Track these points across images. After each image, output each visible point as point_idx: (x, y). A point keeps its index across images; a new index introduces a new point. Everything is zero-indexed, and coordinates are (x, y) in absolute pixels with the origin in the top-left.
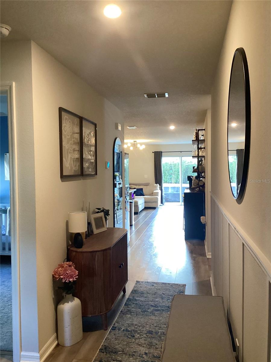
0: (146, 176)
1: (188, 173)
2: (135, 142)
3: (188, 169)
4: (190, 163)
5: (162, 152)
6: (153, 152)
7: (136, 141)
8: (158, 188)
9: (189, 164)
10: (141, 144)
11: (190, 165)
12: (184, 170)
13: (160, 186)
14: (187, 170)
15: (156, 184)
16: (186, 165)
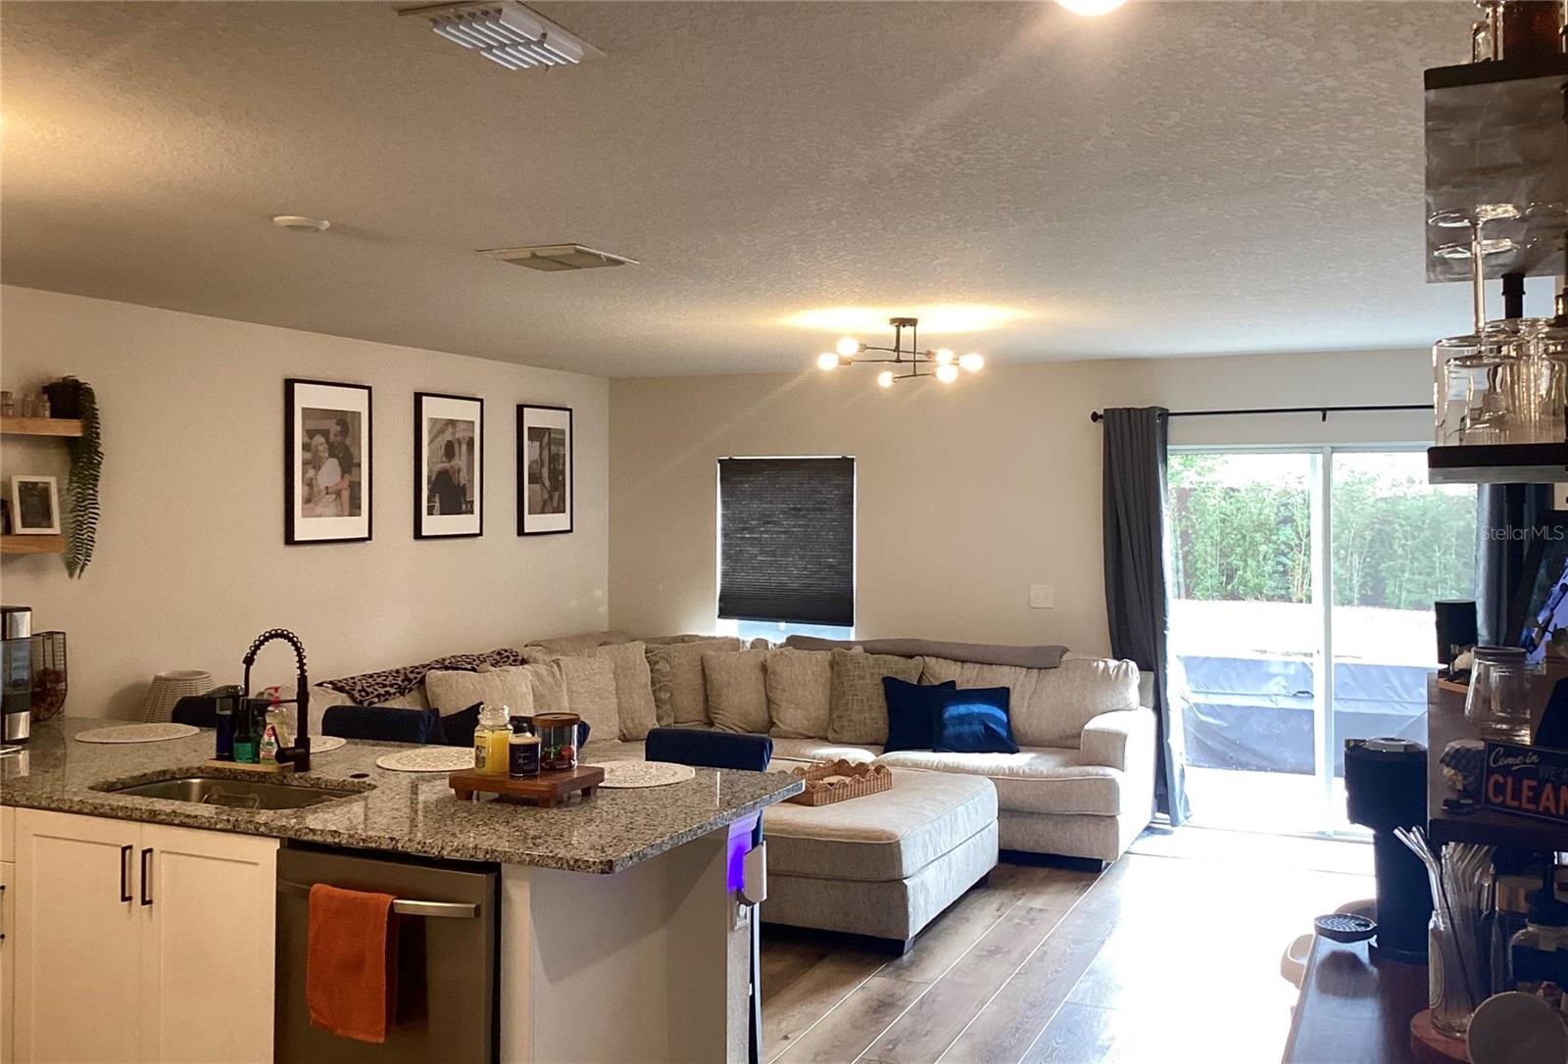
0: (1042, 595)
1: (1391, 545)
2: (907, 332)
3: (1391, 523)
4: (1405, 489)
5: (1165, 414)
6: (1095, 417)
7: (912, 322)
8: (1133, 694)
9: (1398, 491)
10: (961, 345)
11: (1405, 497)
12: (1370, 527)
13: (1151, 676)
14: (1387, 528)
15: (1113, 663)
16: (1380, 495)
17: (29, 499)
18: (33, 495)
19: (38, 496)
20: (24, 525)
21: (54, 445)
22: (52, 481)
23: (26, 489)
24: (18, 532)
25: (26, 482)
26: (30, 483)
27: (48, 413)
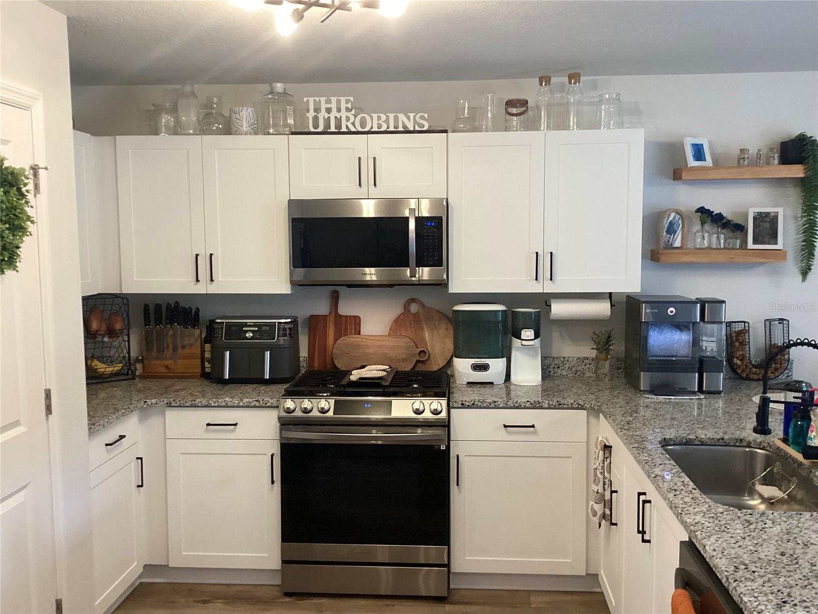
17: (762, 224)
18: (766, 221)
19: (769, 222)
20: (755, 241)
21: (792, 185)
22: (780, 211)
23: (760, 218)
24: (749, 247)
25: (761, 213)
26: (764, 213)
27: (776, 162)
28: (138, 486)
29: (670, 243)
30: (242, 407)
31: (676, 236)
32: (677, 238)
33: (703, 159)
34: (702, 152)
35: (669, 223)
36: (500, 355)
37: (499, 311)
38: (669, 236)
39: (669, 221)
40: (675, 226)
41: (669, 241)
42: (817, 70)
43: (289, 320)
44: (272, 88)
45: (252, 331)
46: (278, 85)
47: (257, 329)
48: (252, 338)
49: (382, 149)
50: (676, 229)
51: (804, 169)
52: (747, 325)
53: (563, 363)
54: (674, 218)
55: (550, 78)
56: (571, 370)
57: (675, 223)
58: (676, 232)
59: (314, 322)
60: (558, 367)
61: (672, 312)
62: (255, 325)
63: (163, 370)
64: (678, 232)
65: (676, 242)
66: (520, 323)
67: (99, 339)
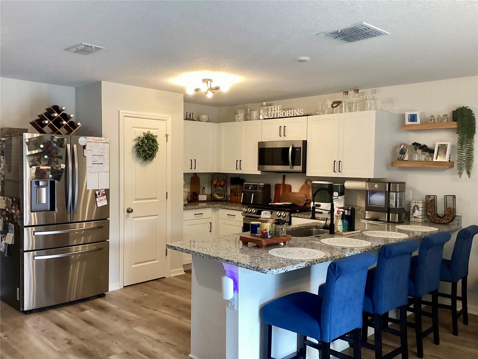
21: (454, 131)
23: (440, 146)
24: (434, 160)
25: (441, 144)
26: (443, 145)
28: (210, 231)
29: (402, 158)
30: (236, 210)
31: (405, 155)
32: (406, 156)
33: (415, 121)
34: (416, 118)
35: (401, 149)
36: (327, 202)
37: (326, 184)
38: (401, 155)
39: (401, 148)
40: (404, 151)
41: (401, 158)
42: (477, 75)
43: (264, 184)
44: (262, 104)
45: (251, 187)
46: (264, 103)
47: (252, 186)
48: (251, 189)
49: (288, 123)
50: (405, 152)
51: (457, 124)
52: (436, 197)
53: (359, 209)
54: (404, 147)
55: (348, 92)
56: (363, 212)
57: (404, 149)
58: (405, 154)
59: (277, 186)
60: (358, 211)
61: (376, 186)
62: (253, 185)
63: (234, 199)
64: (406, 154)
65: (405, 158)
66: (334, 189)
67: (217, 187)
